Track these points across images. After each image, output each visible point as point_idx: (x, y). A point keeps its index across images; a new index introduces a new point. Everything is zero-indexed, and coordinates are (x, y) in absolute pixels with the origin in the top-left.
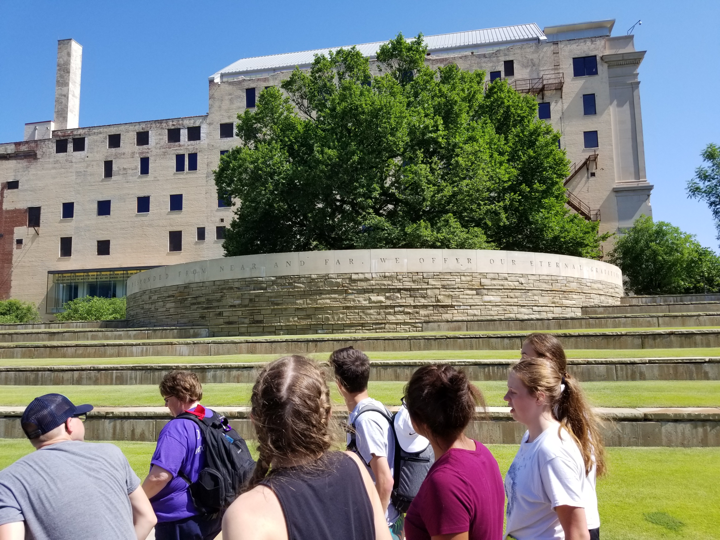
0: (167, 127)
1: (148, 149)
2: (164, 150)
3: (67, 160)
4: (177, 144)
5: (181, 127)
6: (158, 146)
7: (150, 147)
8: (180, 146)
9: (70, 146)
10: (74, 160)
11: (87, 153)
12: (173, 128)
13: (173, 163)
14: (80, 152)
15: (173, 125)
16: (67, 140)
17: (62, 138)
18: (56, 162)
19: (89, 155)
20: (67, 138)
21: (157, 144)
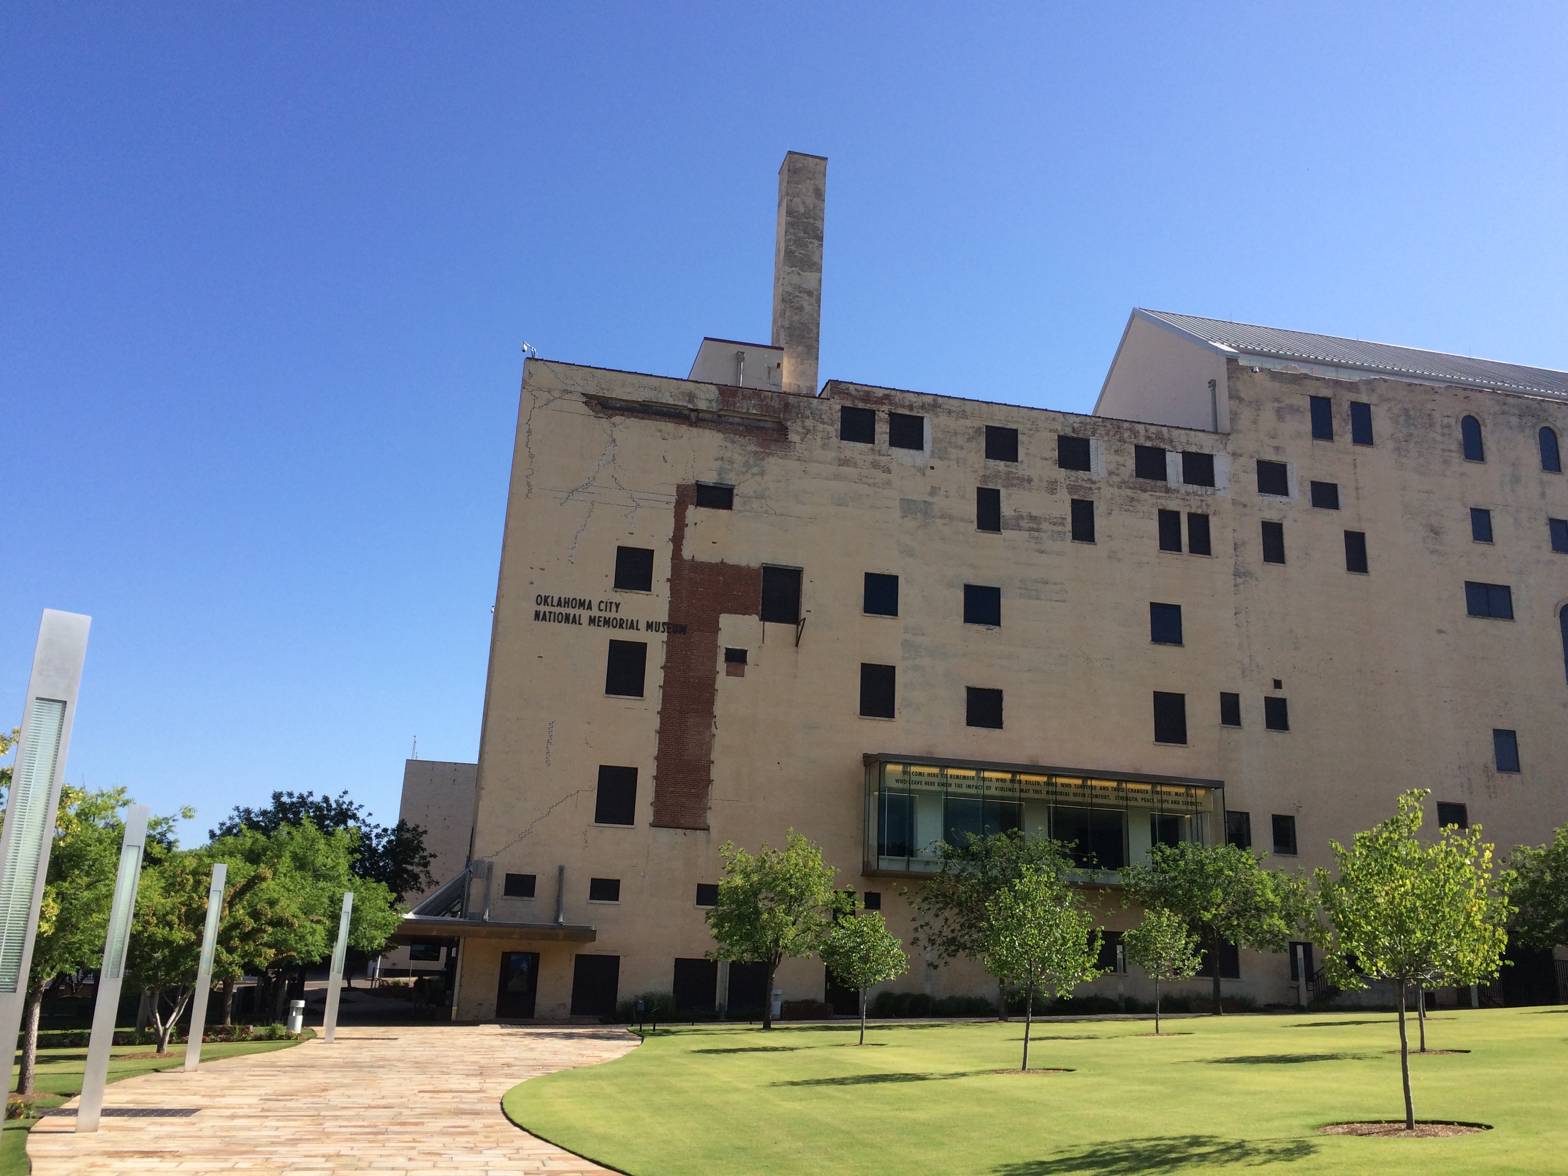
0: (1135, 441)
1: (1090, 481)
2: (1129, 492)
3: (875, 465)
4: (1160, 483)
5: (1168, 447)
6: (1116, 479)
7: (1094, 478)
8: (1168, 490)
9: (882, 430)
10: (893, 466)
11: (932, 455)
12: (1148, 444)
13: (1153, 526)
14: (912, 452)
15: (1148, 438)
16: (872, 413)
17: (861, 405)
18: (845, 462)
19: (936, 463)
20: (874, 407)
21: (1111, 473)
